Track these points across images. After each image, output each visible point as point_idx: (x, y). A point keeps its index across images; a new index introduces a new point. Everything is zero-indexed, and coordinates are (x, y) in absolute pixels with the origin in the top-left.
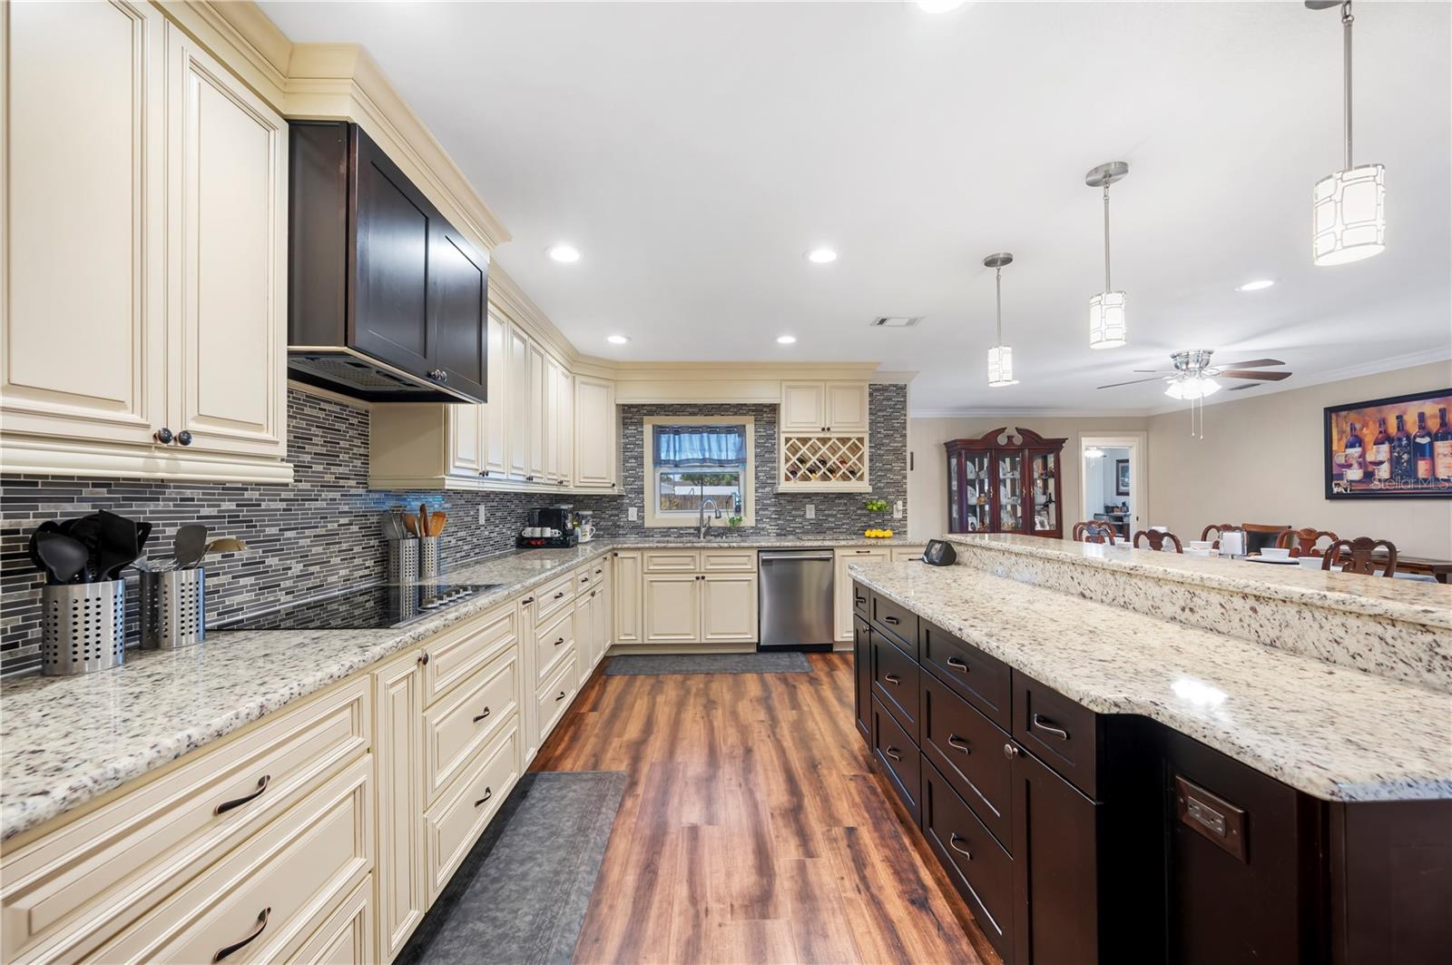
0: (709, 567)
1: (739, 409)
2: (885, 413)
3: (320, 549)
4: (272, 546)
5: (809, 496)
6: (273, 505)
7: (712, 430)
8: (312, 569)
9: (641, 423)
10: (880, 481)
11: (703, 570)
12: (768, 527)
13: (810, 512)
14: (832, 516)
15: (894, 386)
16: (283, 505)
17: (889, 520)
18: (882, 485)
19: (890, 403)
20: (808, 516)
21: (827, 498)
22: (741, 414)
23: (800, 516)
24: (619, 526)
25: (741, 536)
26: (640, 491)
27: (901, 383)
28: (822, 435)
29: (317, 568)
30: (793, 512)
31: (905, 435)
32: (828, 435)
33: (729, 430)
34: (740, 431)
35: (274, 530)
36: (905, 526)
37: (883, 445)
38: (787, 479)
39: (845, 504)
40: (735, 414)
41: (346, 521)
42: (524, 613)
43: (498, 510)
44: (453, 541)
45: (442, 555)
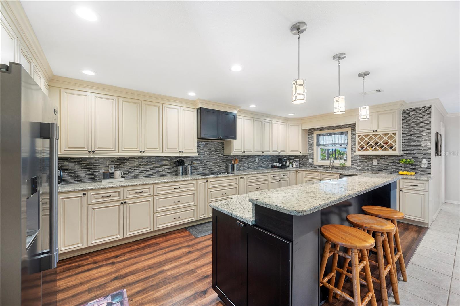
0: (323, 178)
1: (345, 126)
2: (417, 120)
5: (375, 157)
6: (205, 158)
7: (336, 134)
9: (313, 134)
10: (413, 150)
11: (321, 179)
12: (356, 167)
13: (375, 162)
14: (386, 164)
15: (423, 107)
16: (207, 158)
17: (419, 168)
18: (415, 152)
19: (421, 115)
20: (374, 164)
21: (383, 157)
22: (346, 128)
23: (370, 164)
24: (307, 164)
25: (346, 170)
26: (313, 154)
27: (428, 105)
28: (374, 133)
29: (213, 168)
30: (367, 162)
31: (430, 129)
32: (377, 133)
33: (342, 134)
34: (346, 133)
35: (206, 162)
36: (430, 171)
37: (416, 134)
38: (359, 150)
39: (393, 160)
40: (344, 128)
41: (219, 160)
42: (241, 179)
43: (264, 158)
44: (247, 165)
45: (244, 168)
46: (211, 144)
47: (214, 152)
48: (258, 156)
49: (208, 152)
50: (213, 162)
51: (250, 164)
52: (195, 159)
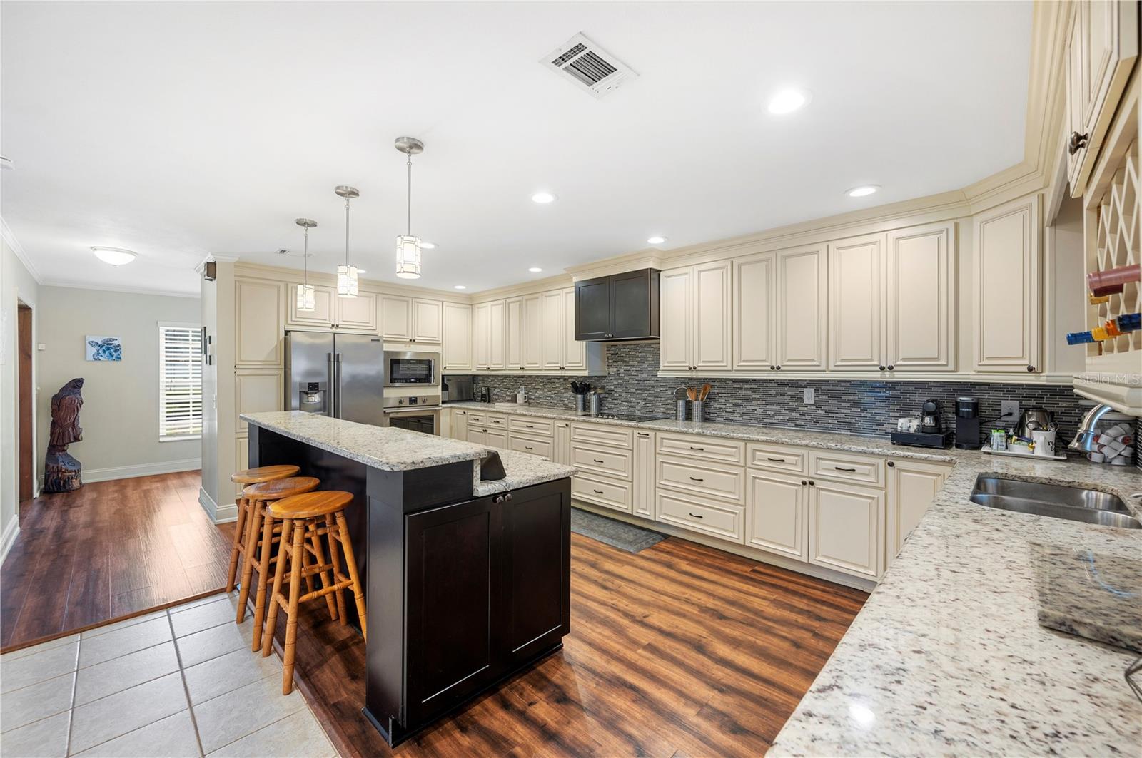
3: (651, 399)
4: (632, 394)
6: (633, 382)
8: (648, 405)
29: (650, 405)
35: (634, 390)
41: (664, 389)
42: (641, 439)
43: (846, 393)
44: (759, 410)
45: (744, 417)
46: (645, 349)
47: (651, 369)
48: (810, 381)
49: (639, 369)
50: (651, 392)
51: (774, 407)
52: (615, 383)
